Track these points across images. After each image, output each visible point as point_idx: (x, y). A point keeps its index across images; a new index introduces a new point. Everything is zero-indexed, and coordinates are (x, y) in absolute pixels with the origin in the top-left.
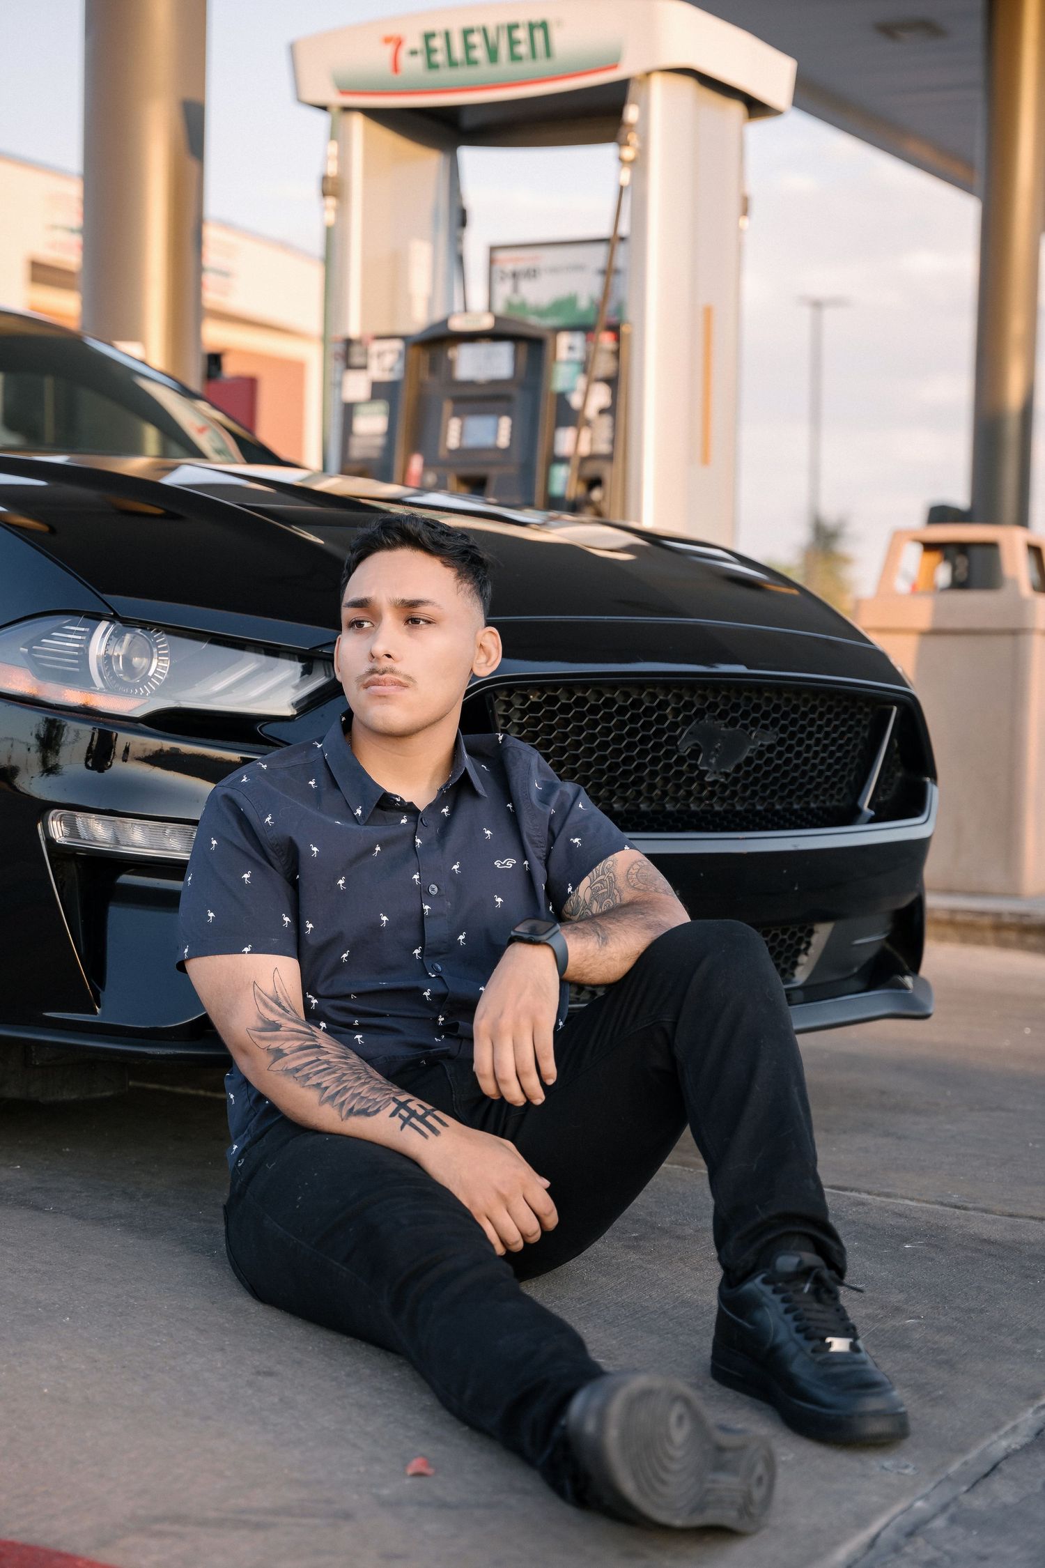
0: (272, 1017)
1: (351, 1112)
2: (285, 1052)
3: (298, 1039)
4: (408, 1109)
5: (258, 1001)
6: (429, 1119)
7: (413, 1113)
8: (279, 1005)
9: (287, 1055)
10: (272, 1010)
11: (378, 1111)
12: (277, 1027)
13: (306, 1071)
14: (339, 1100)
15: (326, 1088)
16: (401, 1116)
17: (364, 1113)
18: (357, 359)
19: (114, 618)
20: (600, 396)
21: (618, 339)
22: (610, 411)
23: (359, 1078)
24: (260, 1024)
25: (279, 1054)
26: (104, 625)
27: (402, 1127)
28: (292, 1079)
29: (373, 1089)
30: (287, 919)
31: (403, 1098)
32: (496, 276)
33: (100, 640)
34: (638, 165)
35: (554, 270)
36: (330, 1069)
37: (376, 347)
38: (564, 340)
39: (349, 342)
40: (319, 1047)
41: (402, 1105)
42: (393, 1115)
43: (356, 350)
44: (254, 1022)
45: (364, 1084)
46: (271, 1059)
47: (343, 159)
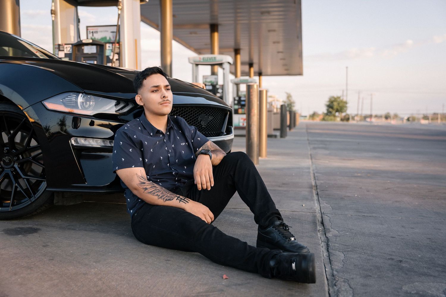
0: (143, 181)
1: (166, 200)
2: (148, 188)
3: (150, 185)
4: (180, 198)
5: (138, 178)
6: (185, 199)
7: (181, 199)
8: (143, 178)
9: (148, 189)
10: (142, 179)
11: (173, 199)
12: (145, 183)
13: (153, 192)
14: (163, 198)
15: (159, 195)
16: (179, 200)
17: (170, 200)
18: (61, 49)
19: (82, 93)
20: (116, 57)
21: (119, 45)
22: (119, 59)
23: (166, 193)
24: (140, 183)
25: (146, 189)
26: (81, 95)
27: (180, 202)
28: (150, 194)
29: (170, 194)
30: (141, 159)
31: (178, 196)
32: (88, 33)
33: (80, 98)
34: (122, 10)
35: (101, 32)
36: (159, 191)
37: (65, 46)
38: (108, 45)
39: (59, 45)
40: (155, 186)
41: (178, 197)
42: (177, 199)
43: (61, 47)
44: (138, 182)
45: (168, 194)
46: (144, 190)
47: (56, 6)
